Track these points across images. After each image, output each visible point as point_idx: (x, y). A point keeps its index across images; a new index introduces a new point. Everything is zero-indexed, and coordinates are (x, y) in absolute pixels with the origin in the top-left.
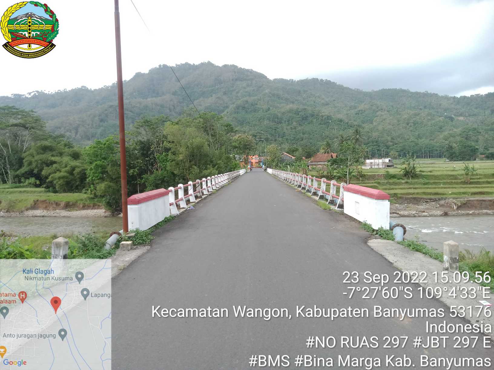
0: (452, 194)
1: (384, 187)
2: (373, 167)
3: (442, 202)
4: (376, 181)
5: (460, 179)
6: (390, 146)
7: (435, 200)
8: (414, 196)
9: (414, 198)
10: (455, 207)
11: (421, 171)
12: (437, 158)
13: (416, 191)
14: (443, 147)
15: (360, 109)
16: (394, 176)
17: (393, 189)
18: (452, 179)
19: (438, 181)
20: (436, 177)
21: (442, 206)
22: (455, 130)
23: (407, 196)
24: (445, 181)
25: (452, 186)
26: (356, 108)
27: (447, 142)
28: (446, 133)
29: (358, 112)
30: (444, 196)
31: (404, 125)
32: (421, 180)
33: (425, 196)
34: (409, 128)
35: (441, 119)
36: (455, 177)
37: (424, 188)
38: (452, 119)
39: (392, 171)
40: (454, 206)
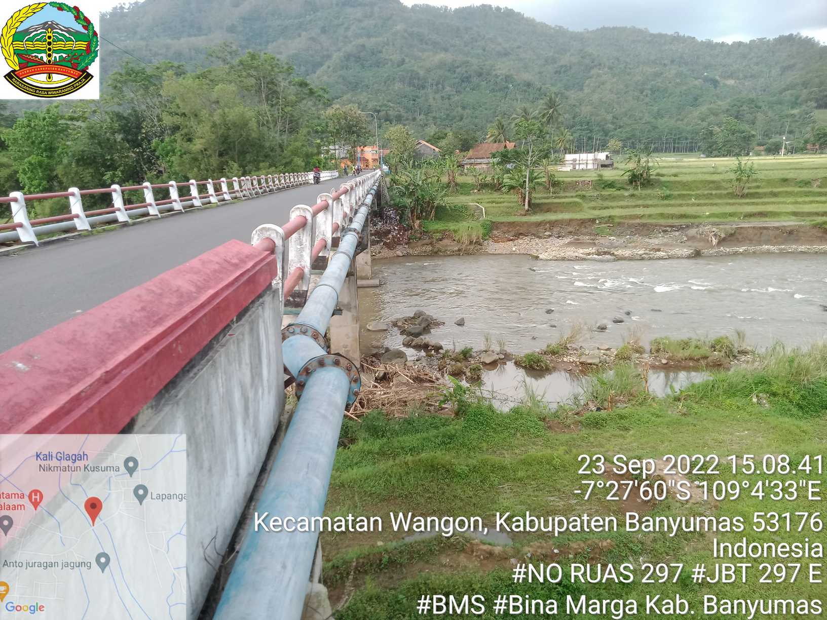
0: (709, 216)
1: (593, 204)
2: (577, 167)
3: (692, 232)
4: (579, 193)
5: (726, 189)
6: (610, 131)
7: (680, 228)
8: (644, 221)
9: (644, 225)
10: (715, 241)
11: (658, 175)
12: (686, 152)
13: (648, 211)
14: (697, 133)
15: (562, 63)
16: (611, 185)
17: (608, 208)
18: (711, 189)
19: (688, 192)
20: (685, 185)
21: (691, 238)
22: (720, 103)
23: (631, 222)
24: (698, 192)
25: (711, 201)
26: (555, 62)
27: (705, 124)
28: (704, 109)
29: (559, 69)
30: (696, 221)
31: (636, 94)
32: (658, 192)
33: (662, 221)
34: (643, 100)
35: (697, 82)
36: (716, 185)
37: (663, 205)
38: (715, 83)
39: (608, 174)
40: (714, 239)
